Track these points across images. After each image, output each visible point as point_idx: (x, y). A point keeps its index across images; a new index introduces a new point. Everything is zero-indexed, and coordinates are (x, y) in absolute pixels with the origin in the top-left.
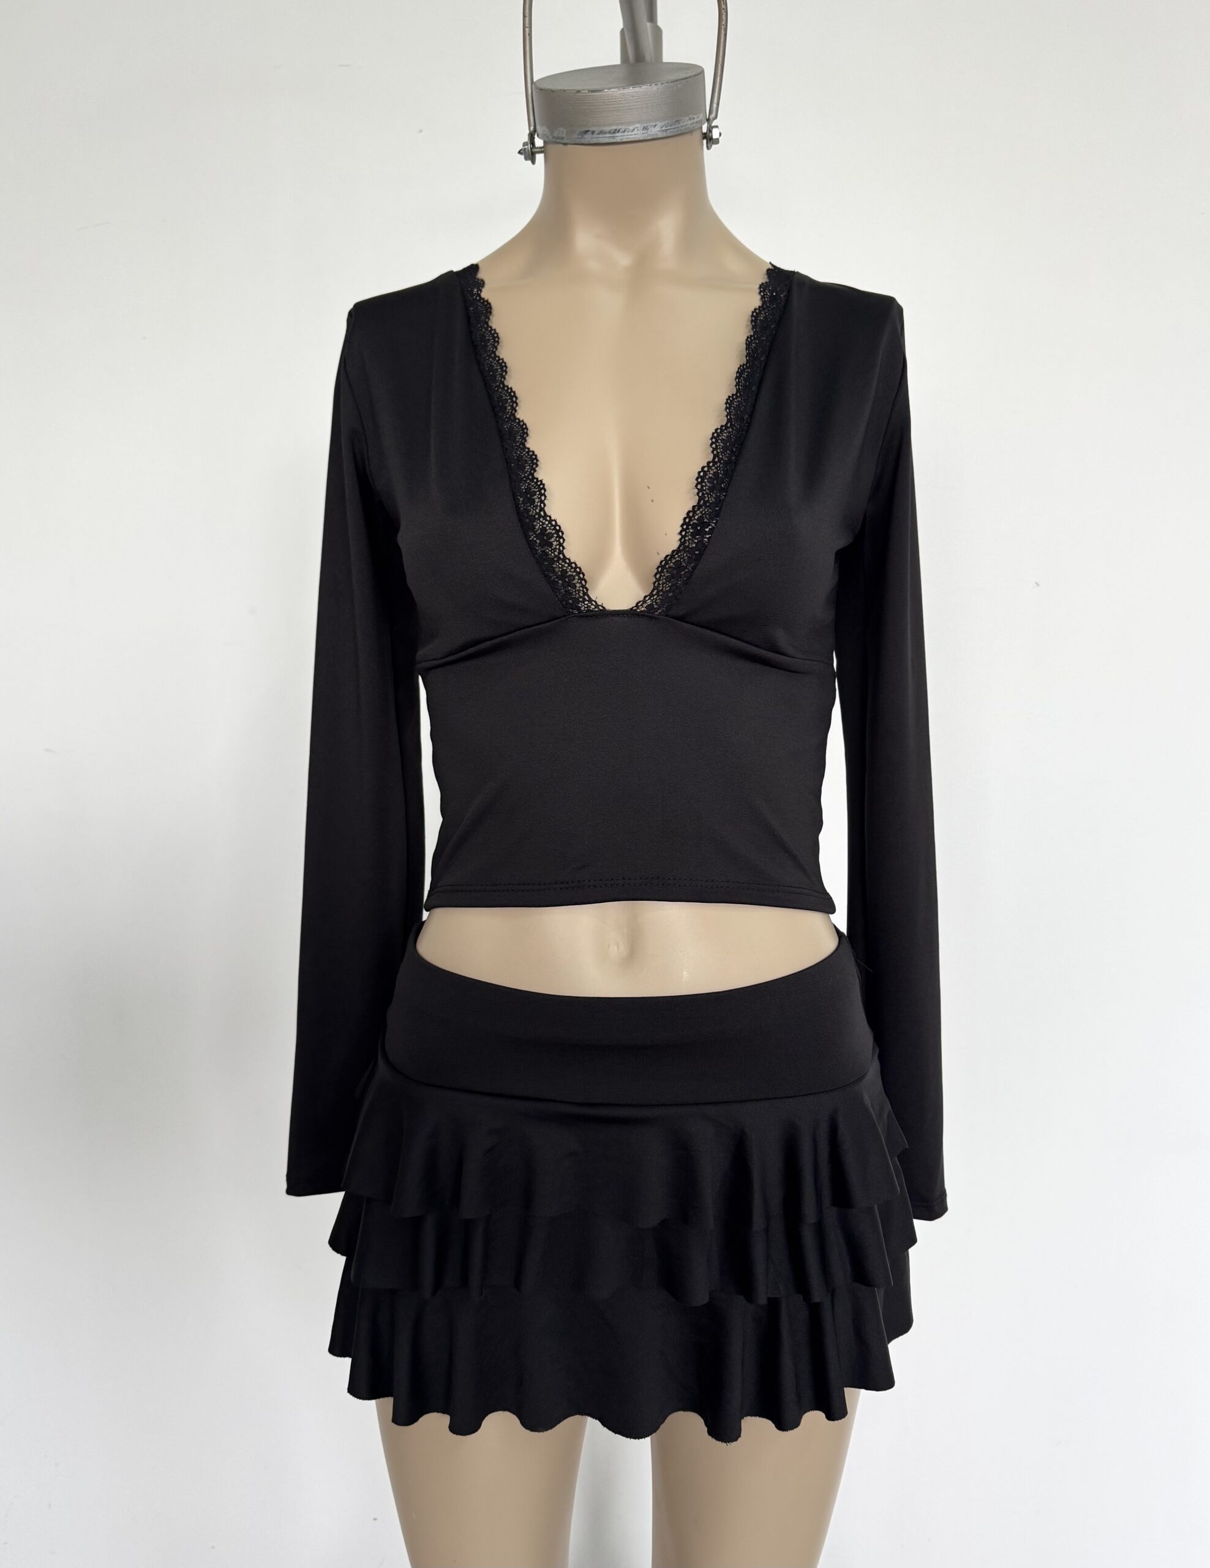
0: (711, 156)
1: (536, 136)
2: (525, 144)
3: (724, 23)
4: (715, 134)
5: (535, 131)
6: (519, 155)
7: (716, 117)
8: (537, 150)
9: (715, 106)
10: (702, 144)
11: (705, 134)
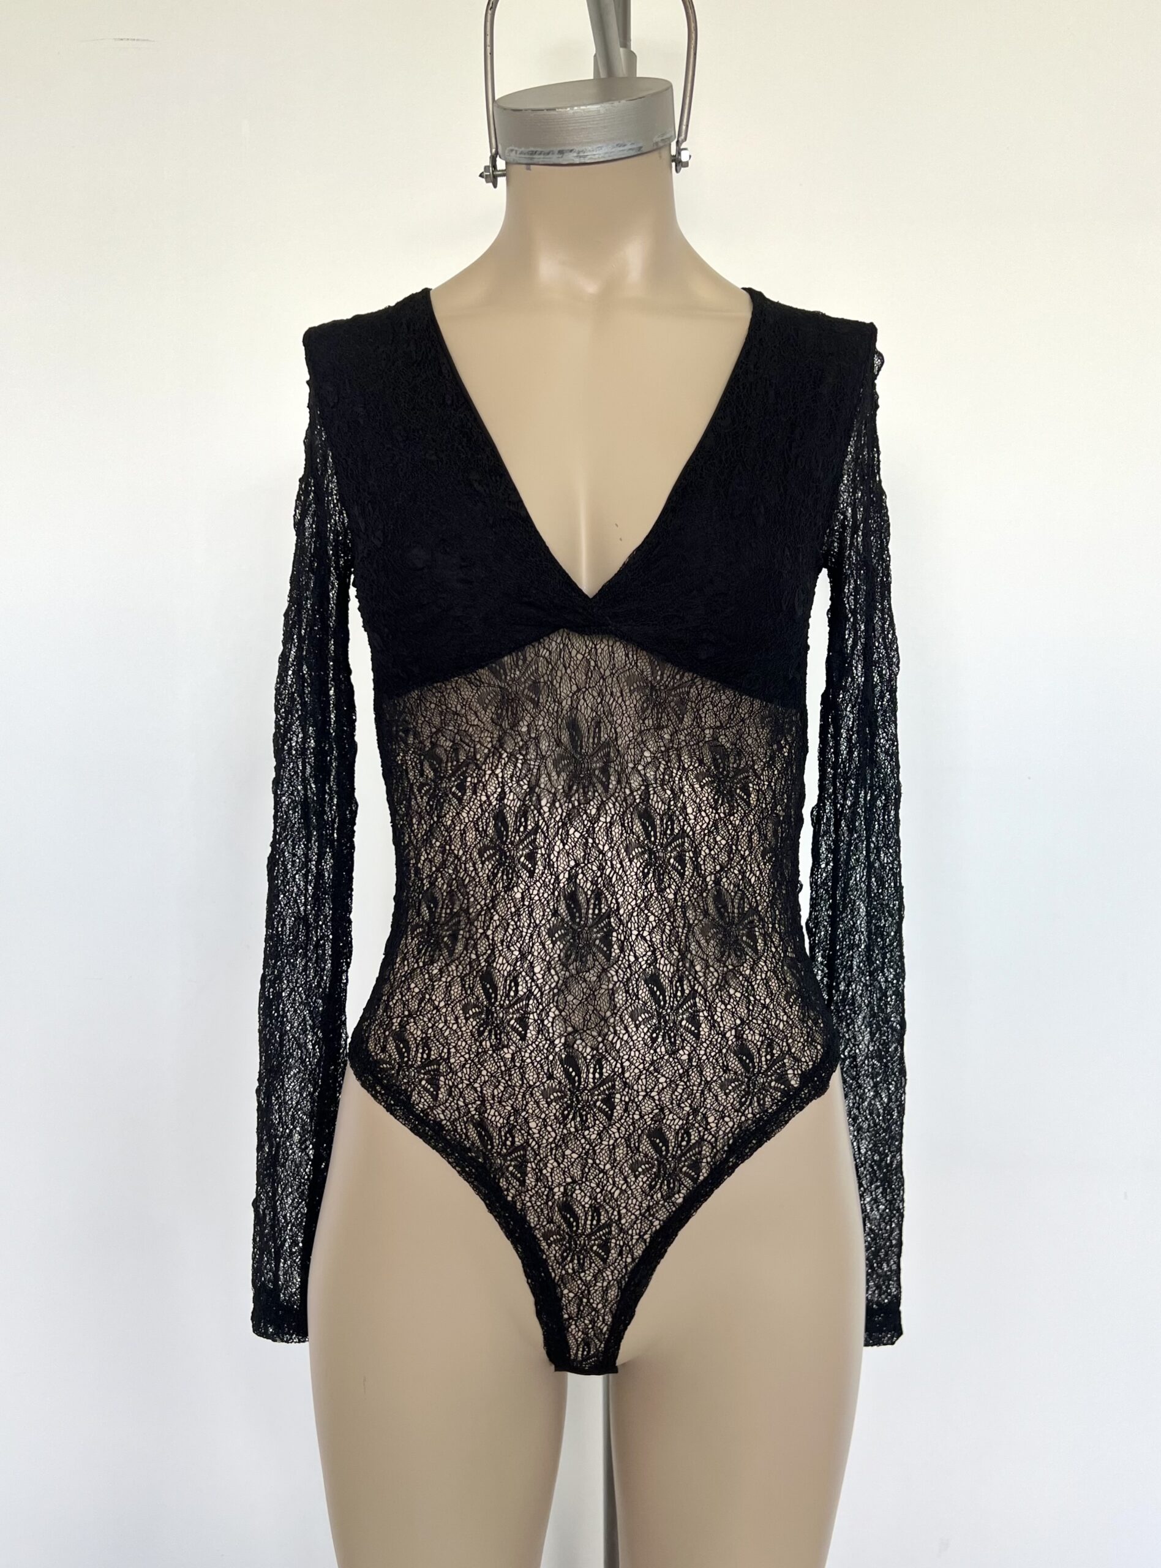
0: (679, 179)
1: (498, 159)
2: (486, 168)
3: (693, 42)
4: (684, 157)
5: (497, 153)
6: (481, 178)
7: (685, 139)
8: (499, 173)
9: (684, 127)
10: (671, 168)
11: (675, 156)
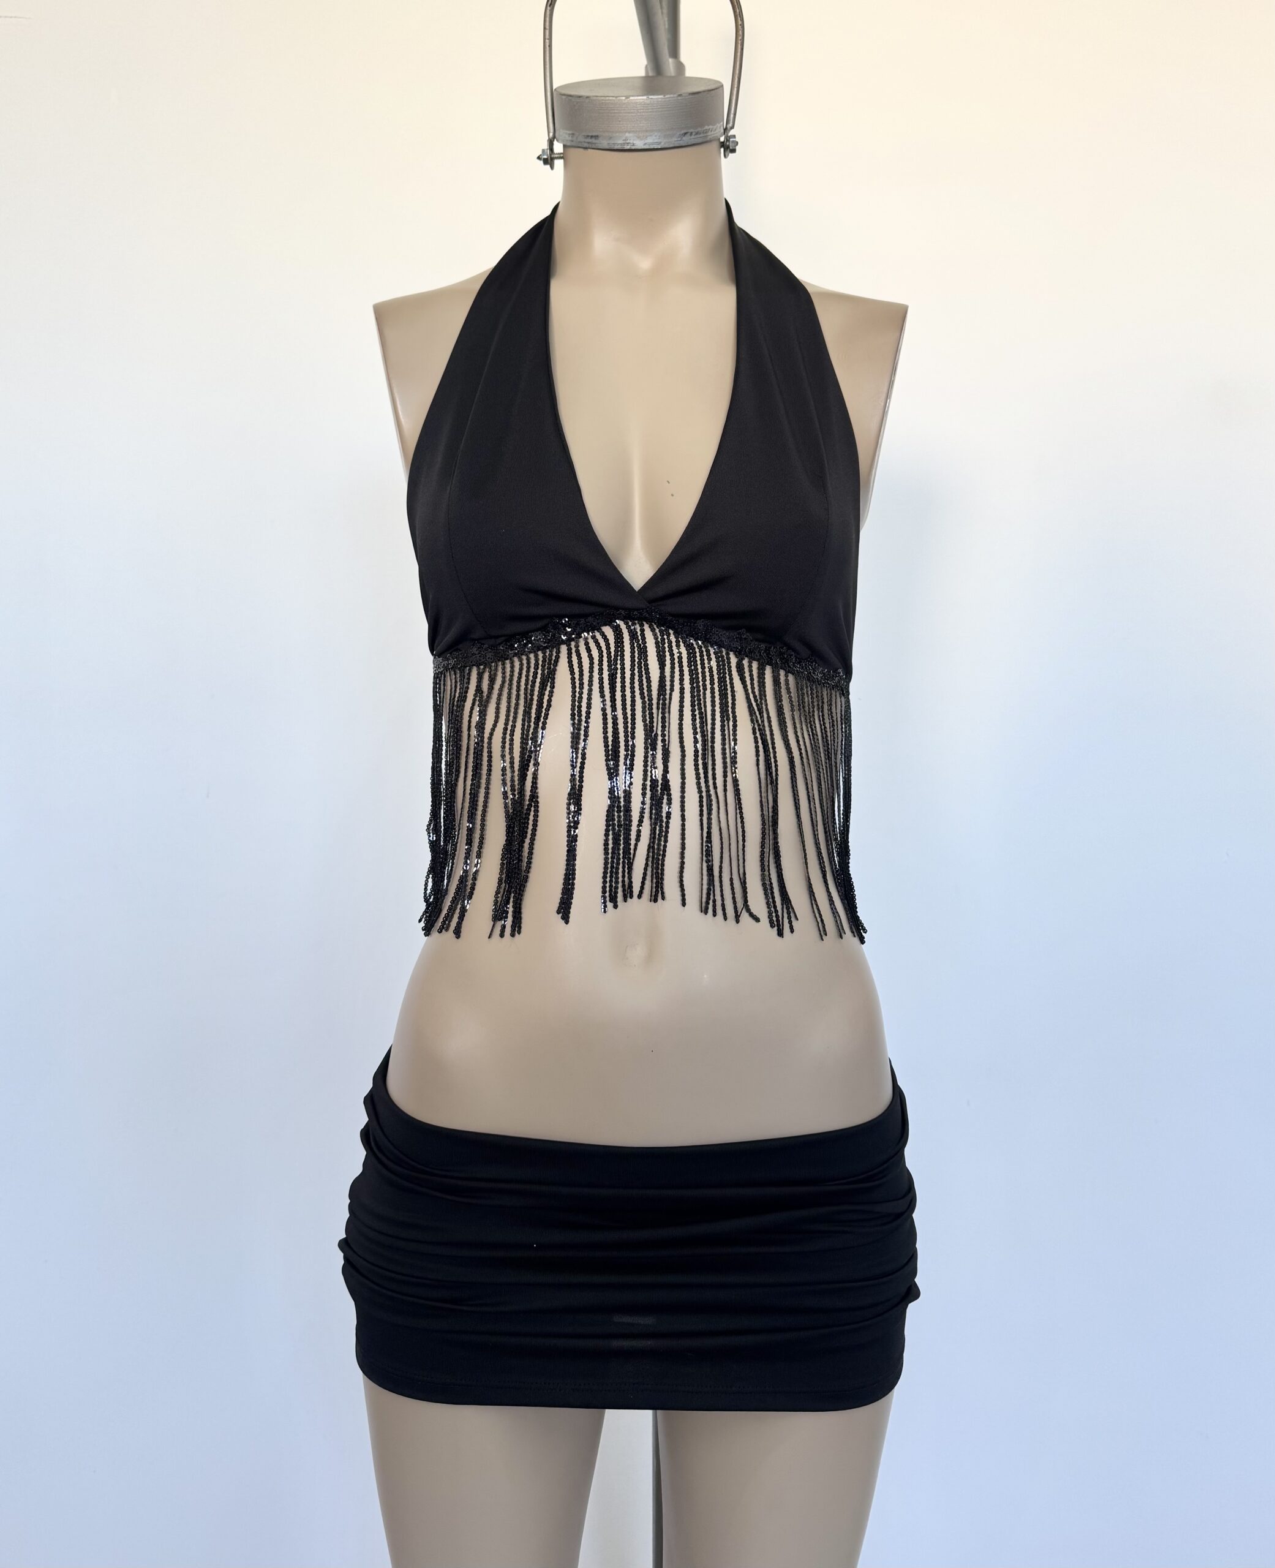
0: (727, 164)
1: (555, 142)
2: (543, 151)
3: (740, 38)
6: (538, 161)
7: (732, 127)
8: (556, 156)
9: (732, 116)
10: (720, 151)
11: (723, 143)
